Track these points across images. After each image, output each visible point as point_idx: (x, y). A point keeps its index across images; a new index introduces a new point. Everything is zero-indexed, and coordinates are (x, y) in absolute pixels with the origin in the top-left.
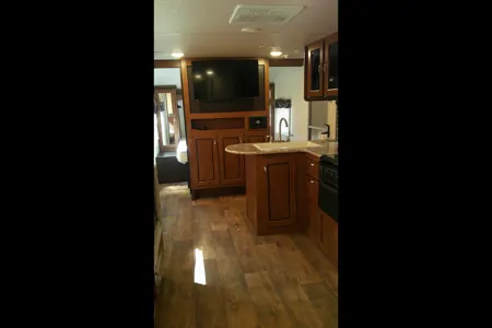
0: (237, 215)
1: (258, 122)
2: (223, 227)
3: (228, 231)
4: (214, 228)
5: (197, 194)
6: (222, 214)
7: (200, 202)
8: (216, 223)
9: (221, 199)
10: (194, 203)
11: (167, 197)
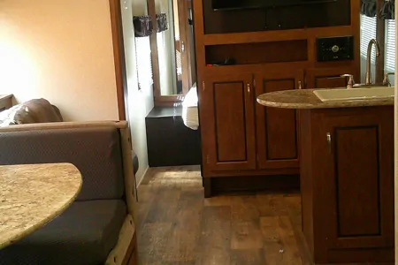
0: (283, 226)
1: (335, 48)
2: (252, 245)
3: (262, 252)
4: (235, 245)
5: (214, 187)
6: (257, 222)
7: (219, 202)
8: (241, 238)
9: (259, 198)
10: (207, 202)
11: (162, 190)
